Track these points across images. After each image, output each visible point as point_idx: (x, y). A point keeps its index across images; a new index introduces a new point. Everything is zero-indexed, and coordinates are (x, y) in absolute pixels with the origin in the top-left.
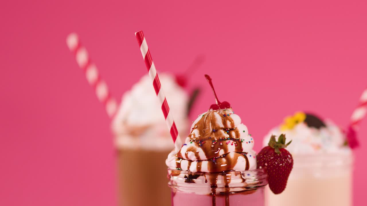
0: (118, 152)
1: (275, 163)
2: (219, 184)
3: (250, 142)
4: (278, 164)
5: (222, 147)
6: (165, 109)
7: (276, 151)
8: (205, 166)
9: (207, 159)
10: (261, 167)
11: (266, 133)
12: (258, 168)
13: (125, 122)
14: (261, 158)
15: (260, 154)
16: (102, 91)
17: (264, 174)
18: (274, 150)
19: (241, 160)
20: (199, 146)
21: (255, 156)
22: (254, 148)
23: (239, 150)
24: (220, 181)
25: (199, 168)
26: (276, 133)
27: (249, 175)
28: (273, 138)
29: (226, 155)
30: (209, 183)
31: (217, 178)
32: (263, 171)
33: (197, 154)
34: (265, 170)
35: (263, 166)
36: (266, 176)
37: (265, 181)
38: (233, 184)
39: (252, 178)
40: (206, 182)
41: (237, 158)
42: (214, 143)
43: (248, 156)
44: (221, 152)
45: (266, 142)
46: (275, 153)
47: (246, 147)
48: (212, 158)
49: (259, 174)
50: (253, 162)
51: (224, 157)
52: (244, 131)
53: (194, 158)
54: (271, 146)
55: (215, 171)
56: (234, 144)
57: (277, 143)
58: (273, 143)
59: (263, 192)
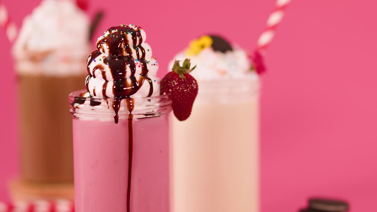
1: (179, 89)
2: (122, 111)
3: (154, 65)
4: (183, 90)
7: (180, 76)
9: (113, 80)
10: (165, 94)
11: (171, 58)
12: (161, 94)
14: (165, 84)
15: (164, 79)
17: (168, 100)
18: (178, 75)
21: (159, 81)
24: (123, 108)
26: (181, 59)
28: (177, 63)
32: (167, 97)
34: (169, 97)
35: (168, 92)
36: (170, 102)
37: (169, 108)
38: (136, 111)
39: (154, 105)
43: (152, 81)
45: (171, 67)
46: (180, 79)
47: (153, 70)
49: (162, 100)
50: (156, 87)
54: (176, 71)
56: (141, 66)
57: (181, 68)
58: (177, 68)
59: (167, 120)
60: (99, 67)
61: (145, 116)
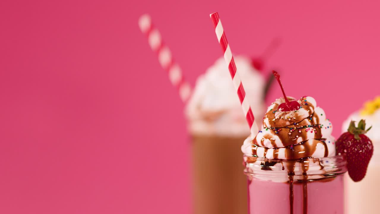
0: (193, 139)
1: (354, 150)
2: (297, 172)
3: (328, 127)
4: (358, 151)
5: (300, 135)
6: (241, 94)
7: (356, 137)
8: (282, 153)
9: (284, 146)
10: (340, 154)
11: (346, 118)
12: (337, 154)
13: (199, 107)
14: (340, 145)
15: (339, 140)
16: (175, 75)
17: (343, 161)
18: (353, 136)
19: (320, 147)
20: (275, 134)
21: (334, 142)
22: (333, 134)
23: (319, 137)
24: (297, 168)
25: (276, 156)
26: (356, 118)
27: (327, 162)
28: (353, 123)
29: (304, 142)
30: (286, 170)
31: (295, 165)
32: (342, 158)
33: (273, 142)
34: (345, 158)
35: (343, 153)
36: (345, 163)
37: (344, 169)
38: (311, 172)
39: (331, 165)
40: (283, 169)
41: (316, 145)
42: (291, 131)
43: (327, 142)
44: (300, 140)
45: (346, 128)
46: (355, 140)
47: (326, 133)
48: (290, 145)
49: (338, 161)
50: (332, 149)
51: (302, 144)
52: (322, 115)
53: (270, 146)
54: (351, 131)
55: (293, 158)
56: (314, 132)
57: (357, 129)
58: (352, 128)
59: (342, 180)
60: (267, 137)
61: (323, 177)
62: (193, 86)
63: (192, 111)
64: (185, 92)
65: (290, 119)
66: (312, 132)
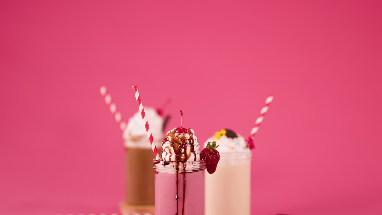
1: (210, 157)
2: (180, 168)
3: (198, 146)
4: (212, 158)
5: (183, 148)
7: (210, 151)
8: (173, 158)
9: (175, 153)
10: (202, 159)
11: (205, 140)
12: (201, 159)
13: (130, 134)
14: (203, 154)
15: (202, 152)
16: (118, 117)
17: (204, 163)
18: (209, 150)
19: (192, 156)
20: (172, 146)
21: (199, 153)
22: (199, 150)
23: (192, 150)
24: (181, 167)
25: (170, 159)
26: (211, 141)
27: (195, 163)
28: (209, 144)
29: (185, 152)
30: (175, 167)
32: (203, 161)
33: (170, 150)
34: (205, 161)
35: (204, 159)
36: (205, 164)
37: (204, 167)
38: (187, 168)
39: (197, 165)
40: (173, 167)
41: (190, 154)
42: (179, 146)
43: (196, 153)
44: (183, 150)
45: (205, 146)
46: (210, 152)
47: (196, 149)
48: (178, 153)
49: (201, 163)
50: (198, 157)
51: (183, 153)
52: (196, 139)
53: (168, 152)
54: (208, 148)
55: (178, 160)
56: (190, 147)
57: (211, 146)
58: (209, 146)
59: (203, 173)
60: (167, 147)
61: (192, 171)
62: (127, 122)
63: (126, 136)
64: (123, 126)
65: (181, 138)
66: (189, 147)
